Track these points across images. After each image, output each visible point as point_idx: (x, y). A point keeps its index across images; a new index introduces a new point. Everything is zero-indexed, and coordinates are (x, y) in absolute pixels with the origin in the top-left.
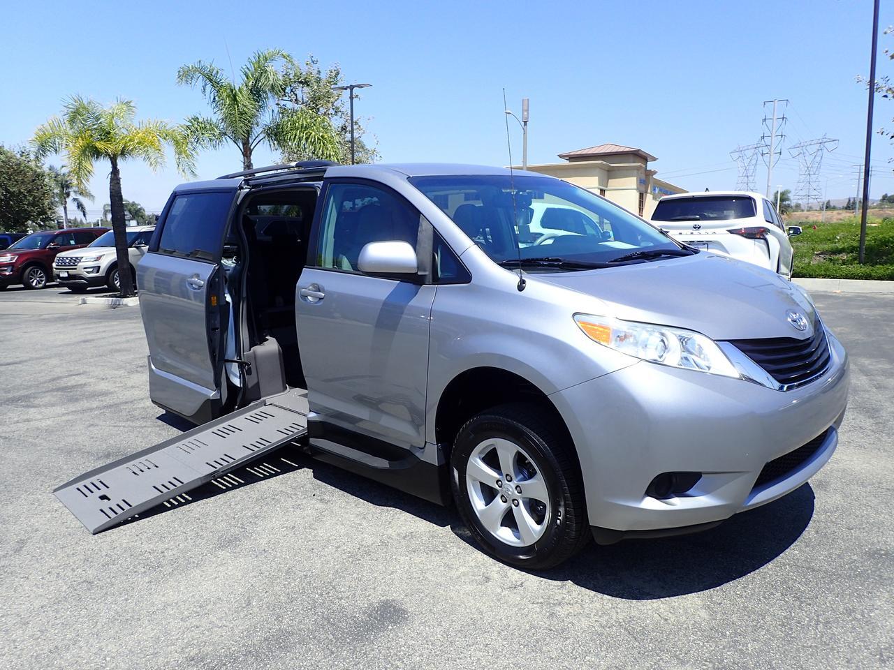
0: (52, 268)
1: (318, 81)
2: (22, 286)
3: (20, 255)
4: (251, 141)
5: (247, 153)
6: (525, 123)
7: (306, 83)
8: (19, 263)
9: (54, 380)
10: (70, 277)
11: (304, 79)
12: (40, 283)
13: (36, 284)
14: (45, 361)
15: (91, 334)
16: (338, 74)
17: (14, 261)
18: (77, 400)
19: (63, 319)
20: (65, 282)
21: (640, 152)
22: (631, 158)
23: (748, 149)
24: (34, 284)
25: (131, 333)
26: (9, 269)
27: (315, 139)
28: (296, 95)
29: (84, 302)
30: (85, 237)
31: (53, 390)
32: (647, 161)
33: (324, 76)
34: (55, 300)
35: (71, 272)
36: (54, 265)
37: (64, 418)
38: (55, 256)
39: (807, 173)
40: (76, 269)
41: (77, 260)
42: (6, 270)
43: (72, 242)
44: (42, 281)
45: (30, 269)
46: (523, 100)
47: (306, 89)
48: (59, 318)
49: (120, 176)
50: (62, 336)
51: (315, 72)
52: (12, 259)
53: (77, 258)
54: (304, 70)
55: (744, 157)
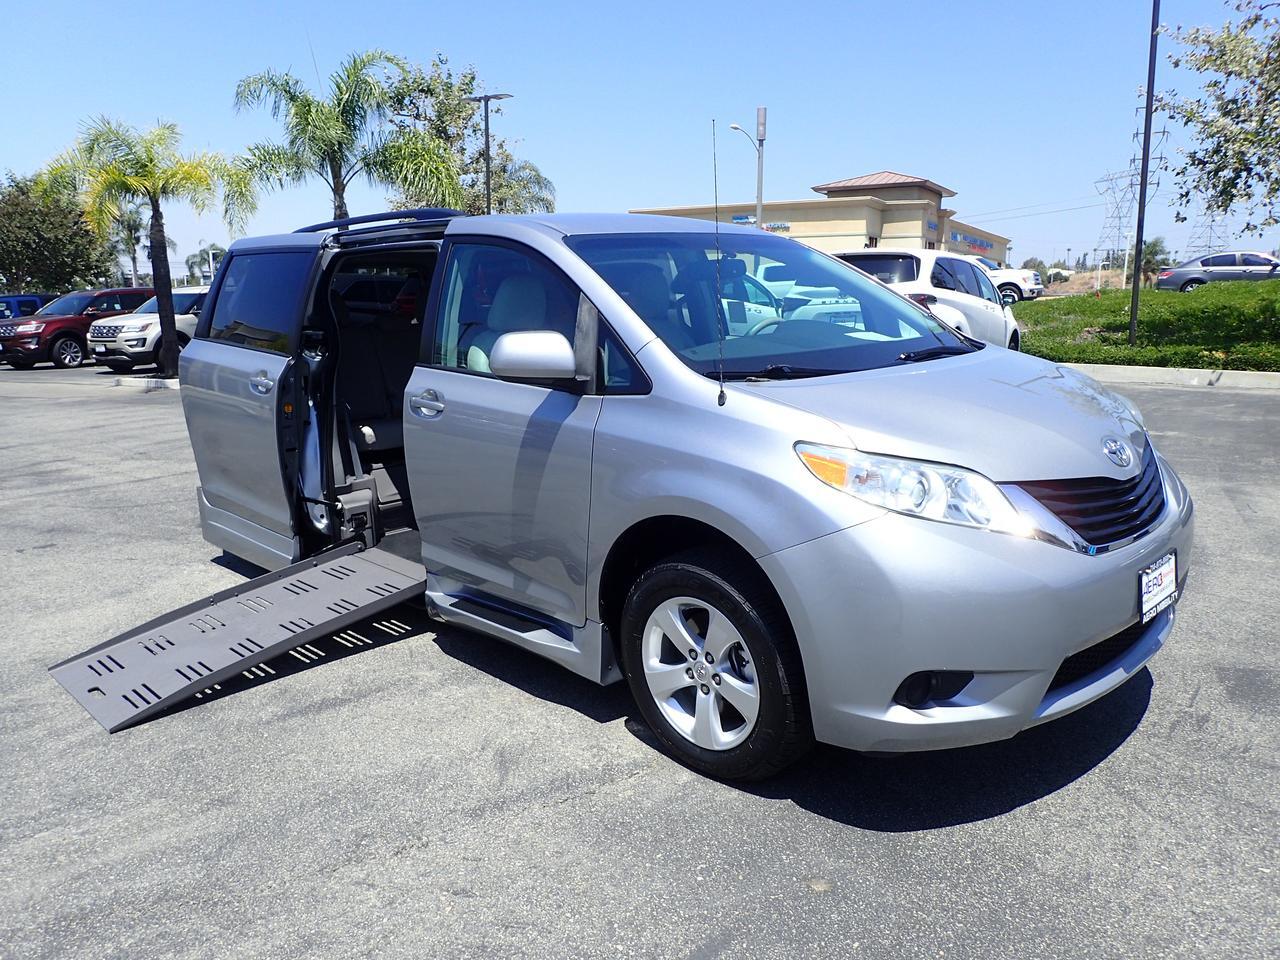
0: (86, 339)
1: (449, 86)
2: (52, 364)
3: (48, 324)
4: (343, 173)
5: (339, 189)
6: (761, 141)
7: (429, 92)
8: (46, 333)
9: (34, 465)
10: (109, 352)
11: (428, 87)
12: (74, 361)
13: (70, 362)
14: (35, 447)
15: (105, 420)
16: (473, 78)
17: (40, 331)
18: (47, 484)
19: (84, 403)
20: (103, 358)
21: (928, 184)
22: (916, 192)
23: (1122, 177)
24: (67, 361)
25: (153, 420)
26: (35, 341)
27: (426, 173)
28: (418, 108)
29: (118, 384)
30: (131, 301)
31: (27, 475)
32: (941, 196)
33: (456, 81)
34: (87, 381)
35: (110, 346)
36: (89, 336)
37: (25, 499)
38: (90, 325)
40: (115, 341)
41: (117, 329)
42: (30, 342)
43: (117, 307)
44: (78, 357)
45: (61, 341)
46: (758, 109)
47: (431, 100)
48: (79, 402)
49: (163, 221)
50: (69, 422)
51: (444, 76)
52: (38, 328)
53: (116, 327)
54: (428, 72)
55: (1117, 190)
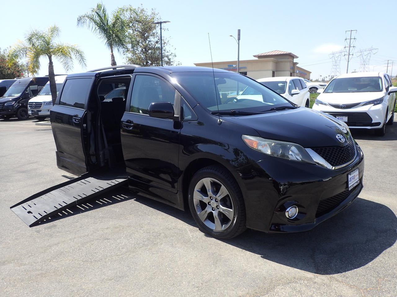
6: (239, 40)
21: (291, 54)
22: (287, 57)
23: (337, 53)
32: (294, 58)
39: (363, 64)
46: (238, 30)
49: (53, 65)
55: (335, 57)
